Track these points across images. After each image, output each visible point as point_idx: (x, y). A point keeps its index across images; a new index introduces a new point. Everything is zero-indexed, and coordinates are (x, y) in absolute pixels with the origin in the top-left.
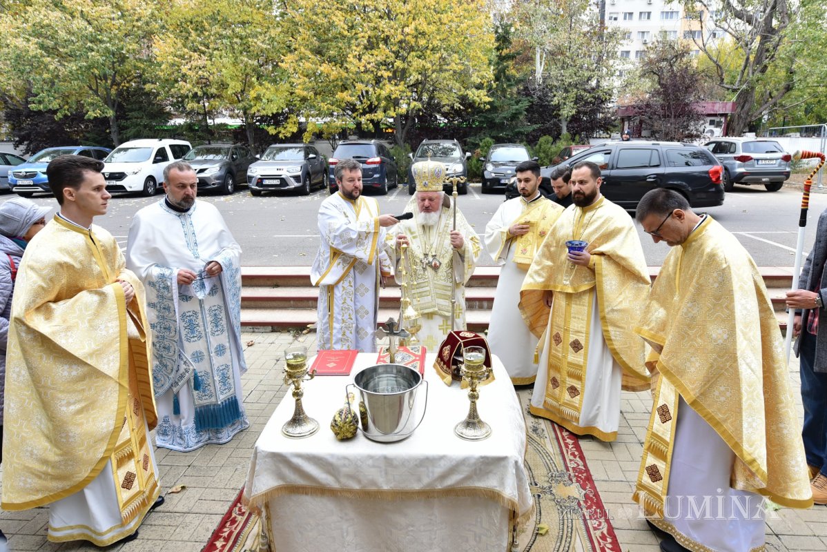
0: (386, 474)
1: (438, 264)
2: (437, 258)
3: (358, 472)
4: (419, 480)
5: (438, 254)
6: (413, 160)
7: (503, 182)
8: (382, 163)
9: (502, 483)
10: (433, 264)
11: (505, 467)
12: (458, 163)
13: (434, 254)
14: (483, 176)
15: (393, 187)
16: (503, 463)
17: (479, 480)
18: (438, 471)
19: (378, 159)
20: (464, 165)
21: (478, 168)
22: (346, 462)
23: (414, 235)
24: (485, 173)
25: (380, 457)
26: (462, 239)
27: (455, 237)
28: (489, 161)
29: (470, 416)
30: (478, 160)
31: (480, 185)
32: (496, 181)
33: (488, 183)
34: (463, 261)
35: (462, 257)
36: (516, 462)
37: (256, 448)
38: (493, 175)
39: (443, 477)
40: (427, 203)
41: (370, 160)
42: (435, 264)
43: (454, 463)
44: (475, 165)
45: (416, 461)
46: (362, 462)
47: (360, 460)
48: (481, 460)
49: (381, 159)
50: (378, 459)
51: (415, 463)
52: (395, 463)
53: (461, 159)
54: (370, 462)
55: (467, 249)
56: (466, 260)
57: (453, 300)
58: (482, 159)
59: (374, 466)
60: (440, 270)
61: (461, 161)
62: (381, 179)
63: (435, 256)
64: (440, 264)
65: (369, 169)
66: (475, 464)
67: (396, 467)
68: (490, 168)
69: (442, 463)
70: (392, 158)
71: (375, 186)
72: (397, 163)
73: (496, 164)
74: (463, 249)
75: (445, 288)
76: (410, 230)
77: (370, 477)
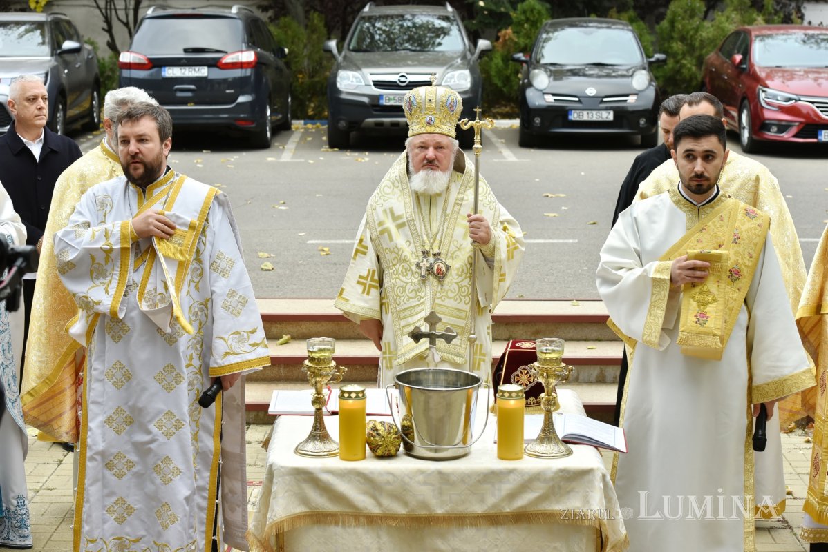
0: (441, 493)
1: (444, 269)
2: (442, 257)
3: (405, 490)
4: (482, 501)
5: (443, 252)
6: (340, 59)
7: (574, 116)
8: (258, 65)
9: (586, 500)
10: (436, 267)
11: (591, 482)
12: (458, 68)
13: (436, 251)
14: (522, 101)
15: (282, 128)
16: (587, 478)
17: (558, 502)
18: (506, 487)
19: (249, 56)
20: (472, 72)
21: (507, 80)
22: (390, 478)
23: (400, 221)
24: (530, 93)
25: (433, 472)
26: (488, 228)
27: (476, 224)
28: (538, 62)
29: (544, 431)
30: (508, 59)
31: (516, 123)
32: (558, 114)
33: (538, 121)
34: (491, 267)
35: (490, 261)
36: (604, 476)
37: (271, 466)
38: (550, 99)
39: (512, 496)
40: (431, 153)
41: (228, 59)
42: (439, 270)
43: (526, 477)
44: (499, 72)
45: (479, 475)
46: (411, 478)
47: (407, 475)
48: (560, 474)
49: (256, 54)
50: (430, 474)
51: (477, 479)
52: (453, 478)
53: (464, 57)
54: (421, 478)
55: (497, 246)
56: (496, 264)
57: (472, 336)
58: (520, 56)
59: (425, 483)
60: (447, 280)
61: (466, 63)
62: (255, 108)
63: (439, 254)
64: (448, 268)
65: (225, 80)
66: (552, 479)
67: (453, 484)
68: (541, 80)
69: (512, 477)
70: (279, 52)
71: (238, 123)
72: (288, 64)
73: (557, 72)
74: (490, 245)
75: (455, 313)
76: (392, 213)
77: (421, 498)
